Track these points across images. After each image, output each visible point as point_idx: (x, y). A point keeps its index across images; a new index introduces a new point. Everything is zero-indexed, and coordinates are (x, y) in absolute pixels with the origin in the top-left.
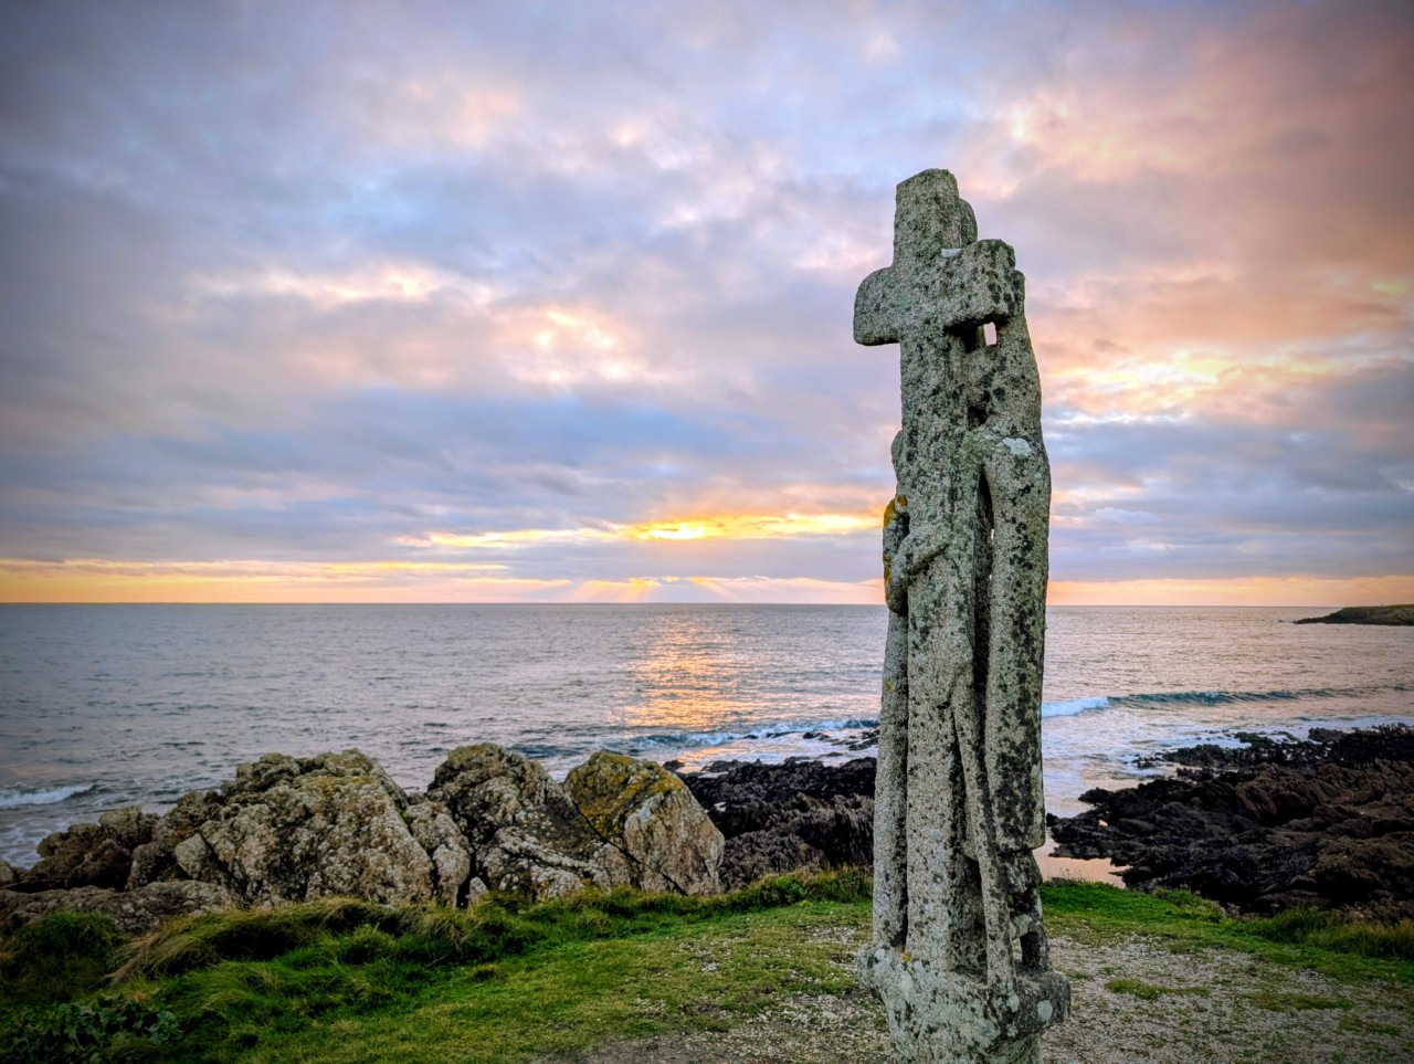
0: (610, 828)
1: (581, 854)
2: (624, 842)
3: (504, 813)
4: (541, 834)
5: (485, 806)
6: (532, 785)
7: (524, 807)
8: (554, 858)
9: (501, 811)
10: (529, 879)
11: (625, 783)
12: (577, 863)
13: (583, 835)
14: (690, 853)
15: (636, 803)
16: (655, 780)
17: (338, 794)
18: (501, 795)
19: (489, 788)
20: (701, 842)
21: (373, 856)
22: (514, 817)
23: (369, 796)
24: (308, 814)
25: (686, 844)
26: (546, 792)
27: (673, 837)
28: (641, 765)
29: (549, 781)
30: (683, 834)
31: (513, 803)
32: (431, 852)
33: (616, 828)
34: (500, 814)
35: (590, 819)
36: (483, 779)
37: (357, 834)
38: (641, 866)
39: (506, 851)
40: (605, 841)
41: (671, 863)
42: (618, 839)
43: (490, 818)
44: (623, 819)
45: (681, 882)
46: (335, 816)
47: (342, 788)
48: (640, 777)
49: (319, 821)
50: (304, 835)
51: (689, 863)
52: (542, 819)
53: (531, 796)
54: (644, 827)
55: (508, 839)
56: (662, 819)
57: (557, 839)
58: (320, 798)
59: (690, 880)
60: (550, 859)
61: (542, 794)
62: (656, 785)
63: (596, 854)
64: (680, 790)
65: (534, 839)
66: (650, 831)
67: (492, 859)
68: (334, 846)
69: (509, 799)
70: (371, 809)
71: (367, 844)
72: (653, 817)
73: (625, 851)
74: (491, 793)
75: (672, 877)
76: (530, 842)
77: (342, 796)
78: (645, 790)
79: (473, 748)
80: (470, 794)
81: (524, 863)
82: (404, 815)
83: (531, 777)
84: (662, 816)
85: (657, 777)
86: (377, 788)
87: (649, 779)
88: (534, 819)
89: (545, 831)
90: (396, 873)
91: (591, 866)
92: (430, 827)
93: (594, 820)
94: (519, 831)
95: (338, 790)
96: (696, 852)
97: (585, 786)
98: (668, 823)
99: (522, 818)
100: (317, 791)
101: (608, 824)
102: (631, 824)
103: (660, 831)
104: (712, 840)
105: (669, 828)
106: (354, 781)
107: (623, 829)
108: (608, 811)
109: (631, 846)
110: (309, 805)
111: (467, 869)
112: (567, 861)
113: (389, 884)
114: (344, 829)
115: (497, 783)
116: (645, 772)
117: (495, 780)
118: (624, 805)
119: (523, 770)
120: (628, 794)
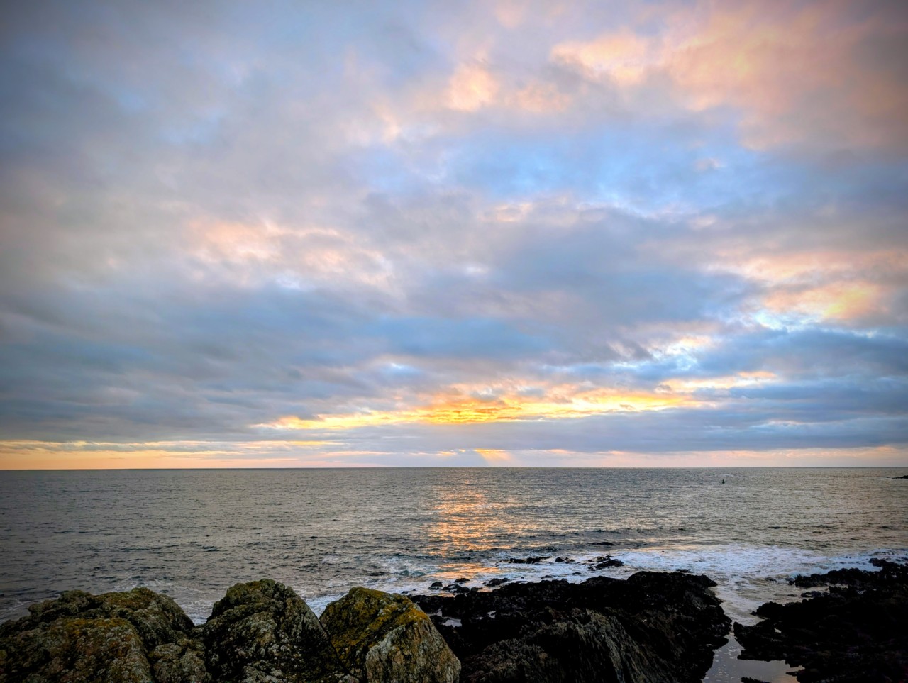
0: (353, 660)
2: (365, 673)
3: (258, 647)
4: (289, 666)
5: (241, 641)
6: (290, 618)
7: (278, 639)
9: (255, 645)
11: (374, 616)
13: (328, 666)
14: (426, 679)
15: (380, 635)
16: (402, 612)
17: (83, 637)
18: (258, 629)
19: (249, 623)
20: (438, 668)
22: (267, 650)
23: (114, 639)
24: (47, 657)
25: (424, 671)
26: (304, 624)
27: (412, 665)
28: (391, 598)
29: (308, 615)
30: (422, 662)
31: (268, 637)
33: (358, 660)
34: (253, 648)
35: (338, 650)
36: (248, 613)
37: (91, 678)
40: (346, 672)
42: (358, 671)
43: (242, 652)
44: (366, 650)
46: (74, 660)
47: (90, 631)
48: (388, 610)
49: (55, 666)
52: (294, 651)
53: (288, 630)
54: (384, 658)
56: (401, 649)
57: (303, 671)
58: (64, 642)
61: (300, 627)
62: (401, 617)
64: (421, 622)
65: (279, 673)
66: (389, 660)
69: (265, 633)
70: (115, 652)
72: (394, 648)
74: (249, 628)
77: (88, 639)
78: (389, 624)
79: (251, 585)
80: (229, 630)
82: (150, 656)
83: (291, 611)
84: (403, 646)
85: (404, 609)
86: (126, 629)
87: (397, 611)
88: (286, 651)
89: (293, 663)
93: (341, 652)
94: (267, 664)
95: (85, 633)
96: (432, 677)
97: (339, 618)
98: (406, 654)
99: (275, 651)
101: (352, 657)
102: (373, 654)
103: (399, 661)
104: (449, 666)
105: (408, 658)
106: (104, 624)
107: (364, 660)
108: (354, 643)
109: (370, 675)
115: (257, 618)
116: (394, 605)
117: (256, 615)
118: (369, 637)
119: (285, 605)
120: (374, 626)
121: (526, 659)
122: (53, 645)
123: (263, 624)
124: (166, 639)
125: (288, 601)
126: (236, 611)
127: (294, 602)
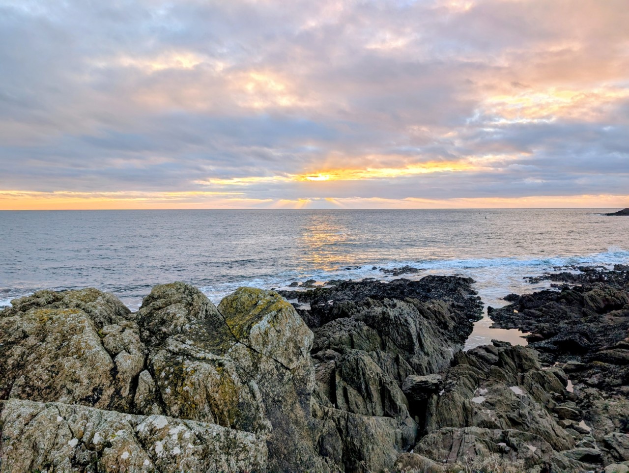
0: (241, 333)
1: (221, 350)
2: (250, 341)
3: (176, 326)
4: (198, 338)
5: (163, 322)
6: (197, 307)
7: (189, 320)
8: (201, 355)
9: (173, 325)
10: (181, 370)
11: (255, 305)
12: (216, 357)
13: (224, 337)
14: (291, 345)
15: (259, 317)
16: (274, 303)
17: (50, 322)
18: (175, 315)
19: (168, 311)
20: (299, 338)
21: (67, 363)
22: (182, 328)
23: (73, 322)
24: (25, 336)
25: (290, 340)
26: (206, 311)
27: (281, 336)
28: (266, 294)
29: (209, 305)
30: (288, 334)
31: (182, 320)
32: (113, 356)
33: (245, 333)
34: (172, 327)
35: (231, 327)
36: (167, 305)
37: (59, 348)
38: (259, 355)
39: (170, 351)
40: (237, 341)
41: (279, 352)
42: (245, 340)
43: (164, 329)
44: (250, 327)
45: (285, 362)
46: (45, 336)
47: (54, 317)
48: (264, 301)
49: (32, 341)
50: (17, 350)
51: (291, 351)
52: (200, 328)
53: (196, 315)
54: (263, 332)
55: (173, 344)
56: (274, 326)
57: (207, 341)
58: (36, 325)
59: (291, 360)
60: (198, 355)
61: (204, 312)
62: (274, 306)
63: (230, 350)
64: (287, 308)
65: (191, 342)
66: (266, 334)
67: (158, 358)
68: (39, 358)
69: (180, 317)
70: (74, 330)
71: (65, 355)
72: (269, 325)
73: (250, 347)
74: (168, 314)
75: (280, 360)
76: (188, 345)
77: (53, 322)
78: (266, 310)
79: (168, 285)
80: (155, 315)
81: (180, 359)
82: (100, 332)
83: (197, 302)
84: (275, 324)
85: (275, 300)
86: (81, 316)
87: (271, 302)
88: (195, 328)
89: (201, 336)
90: (83, 374)
91: (225, 359)
92: (118, 339)
93: (233, 328)
94: (183, 336)
95: (51, 319)
96: (295, 343)
97: (231, 307)
98: (278, 329)
99: (187, 328)
100: (35, 320)
101: (241, 331)
102: (255, 330)
103: (273, 334)
104: (306, 336)
105: (278, 331)
106: (64, 312)
107: (249, 333)
108: (241, 323)
109: (253, 343)
110: (26, 330)
111: (141, 365)
112: (210, 356)
113: (76, 381)
114: (49, 345)
115: (174, 308)
116: (269, 298)
117: (173, 306)
118: (252, 319)
119: (193, 299)
120: (255, 312)
121: (355, 330)
122: (28, 327)
123: (178, 312)
124: (111, 321)
125: (195, 296)
126: (159, 303)
127: (199, 297)
